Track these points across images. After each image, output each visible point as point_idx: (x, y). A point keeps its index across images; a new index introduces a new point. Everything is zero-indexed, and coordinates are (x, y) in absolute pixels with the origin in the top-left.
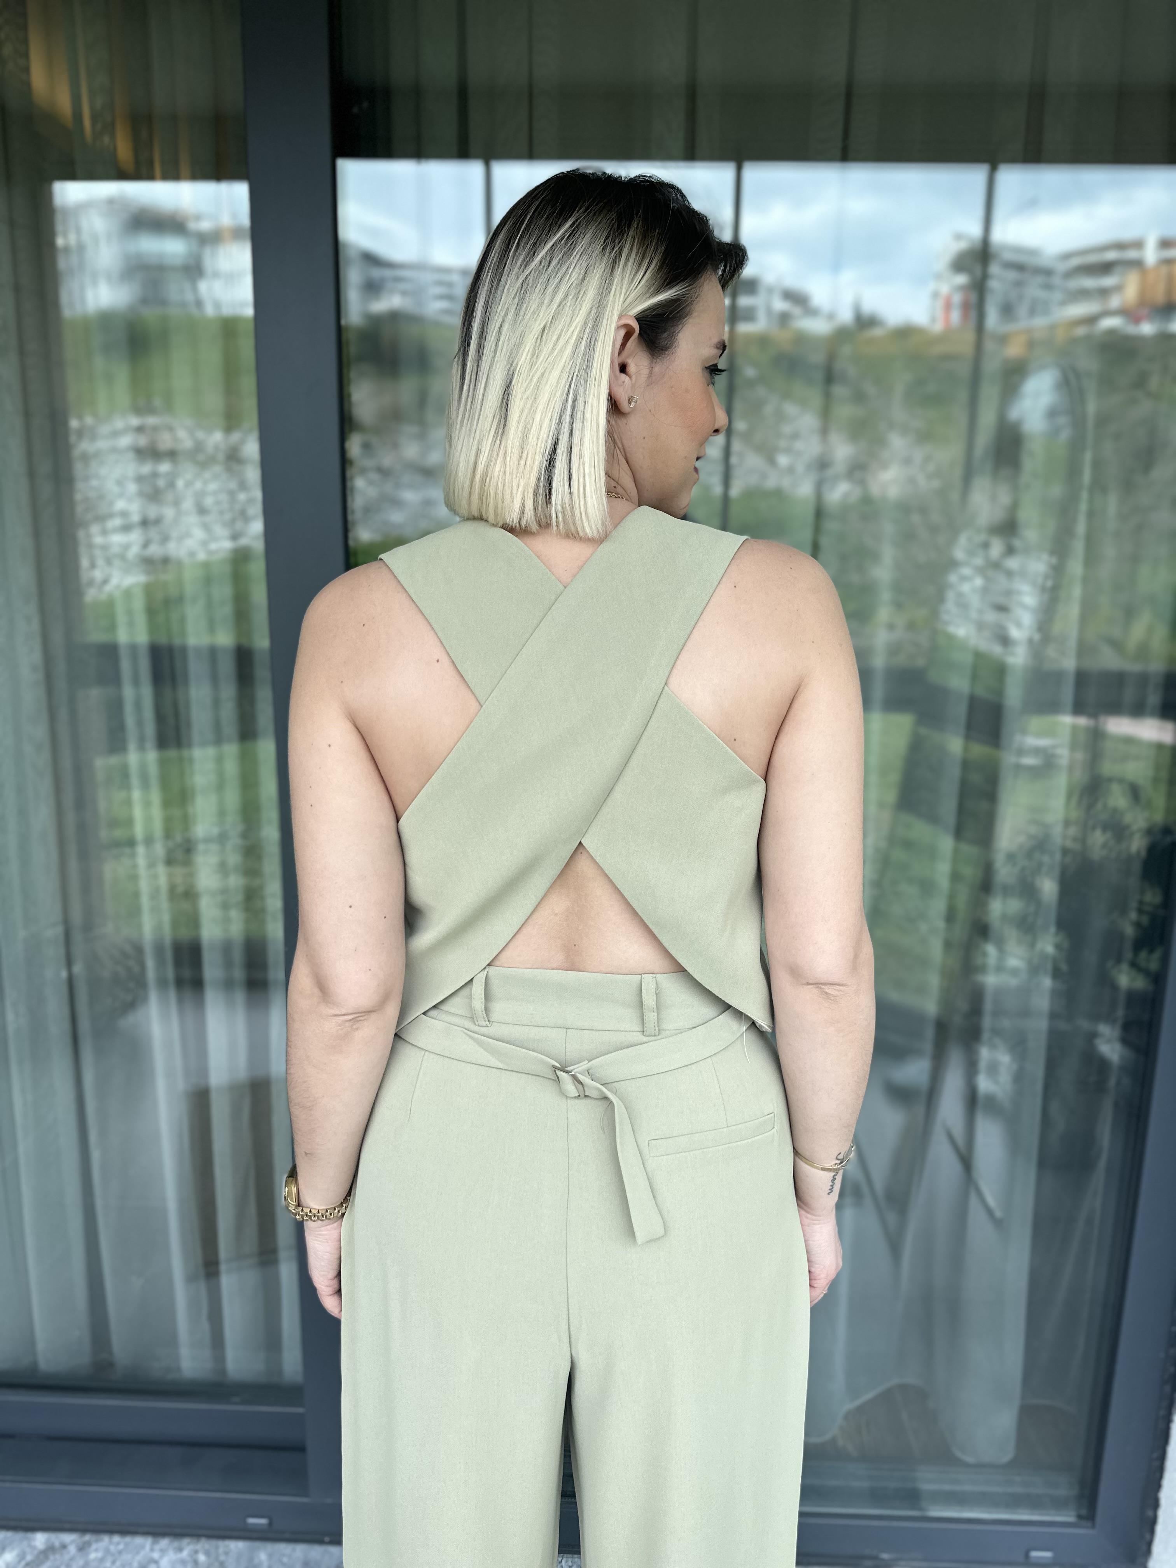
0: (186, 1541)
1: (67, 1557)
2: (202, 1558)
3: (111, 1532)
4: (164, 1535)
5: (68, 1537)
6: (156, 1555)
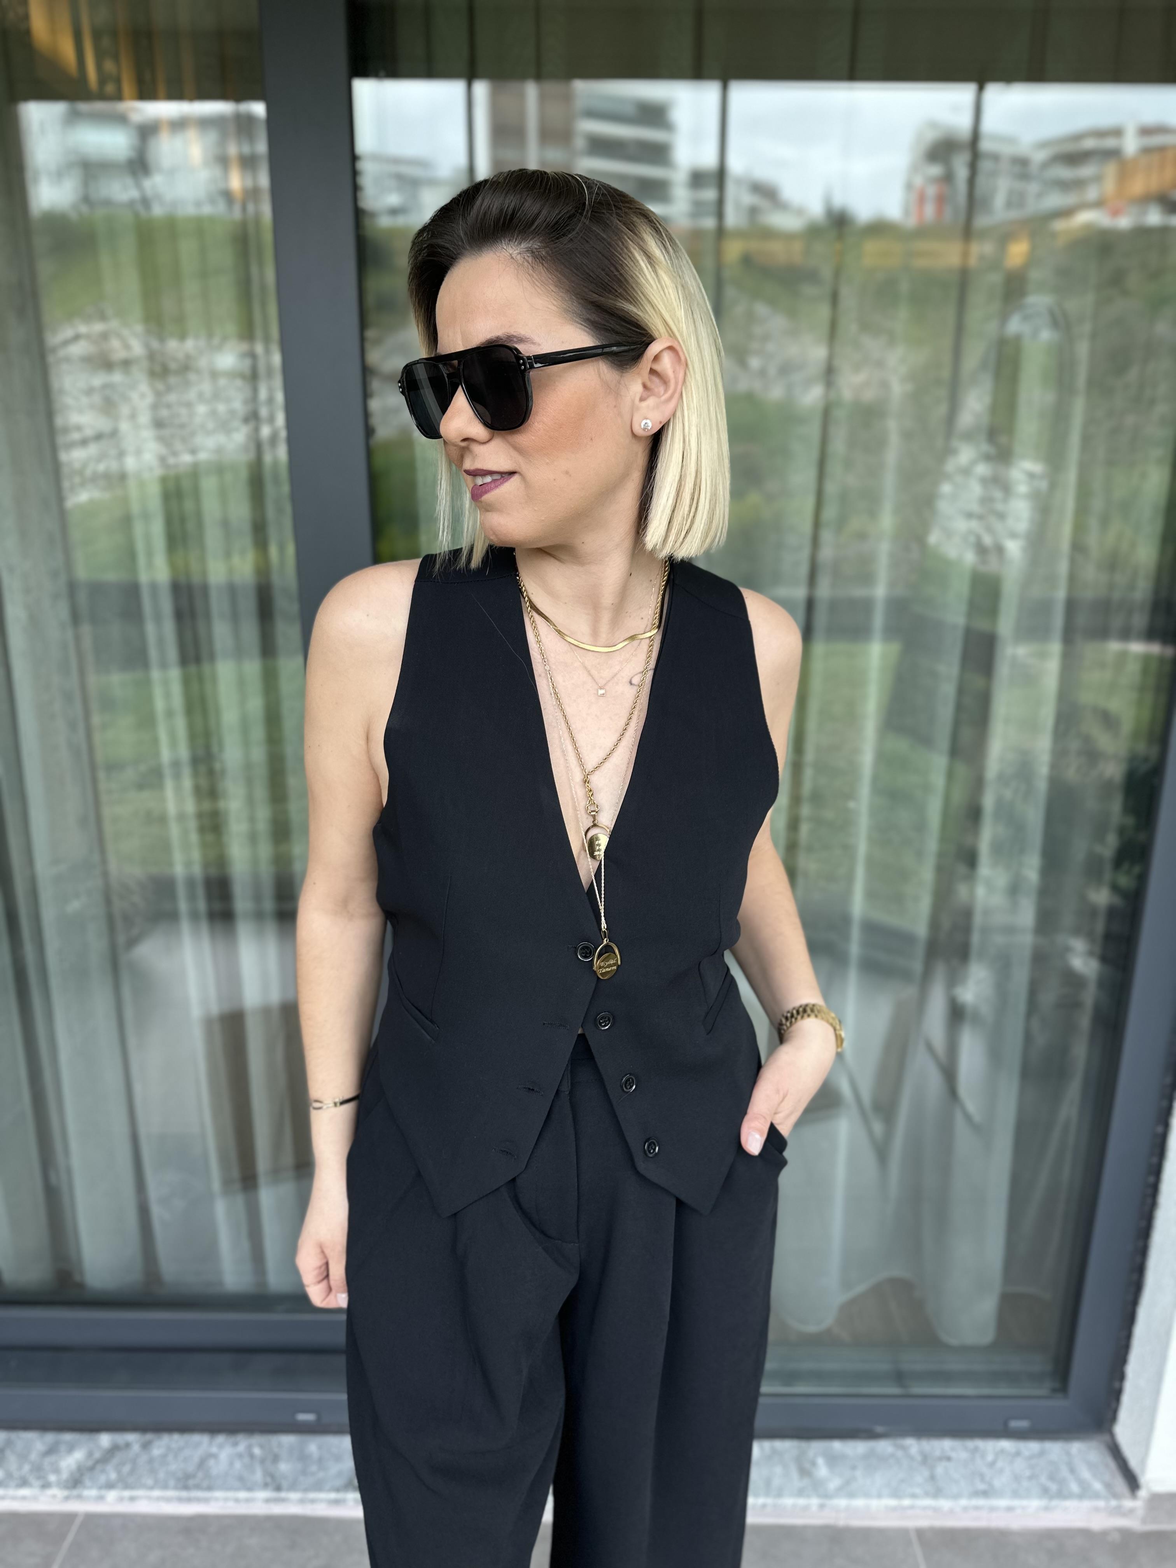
0: (241, 1437)
1: (132, 1453)
2: (257, 1451)
3: (170, 1431)
4: (219, 1432)
5: (132, 1437)
6: (214, 1450)
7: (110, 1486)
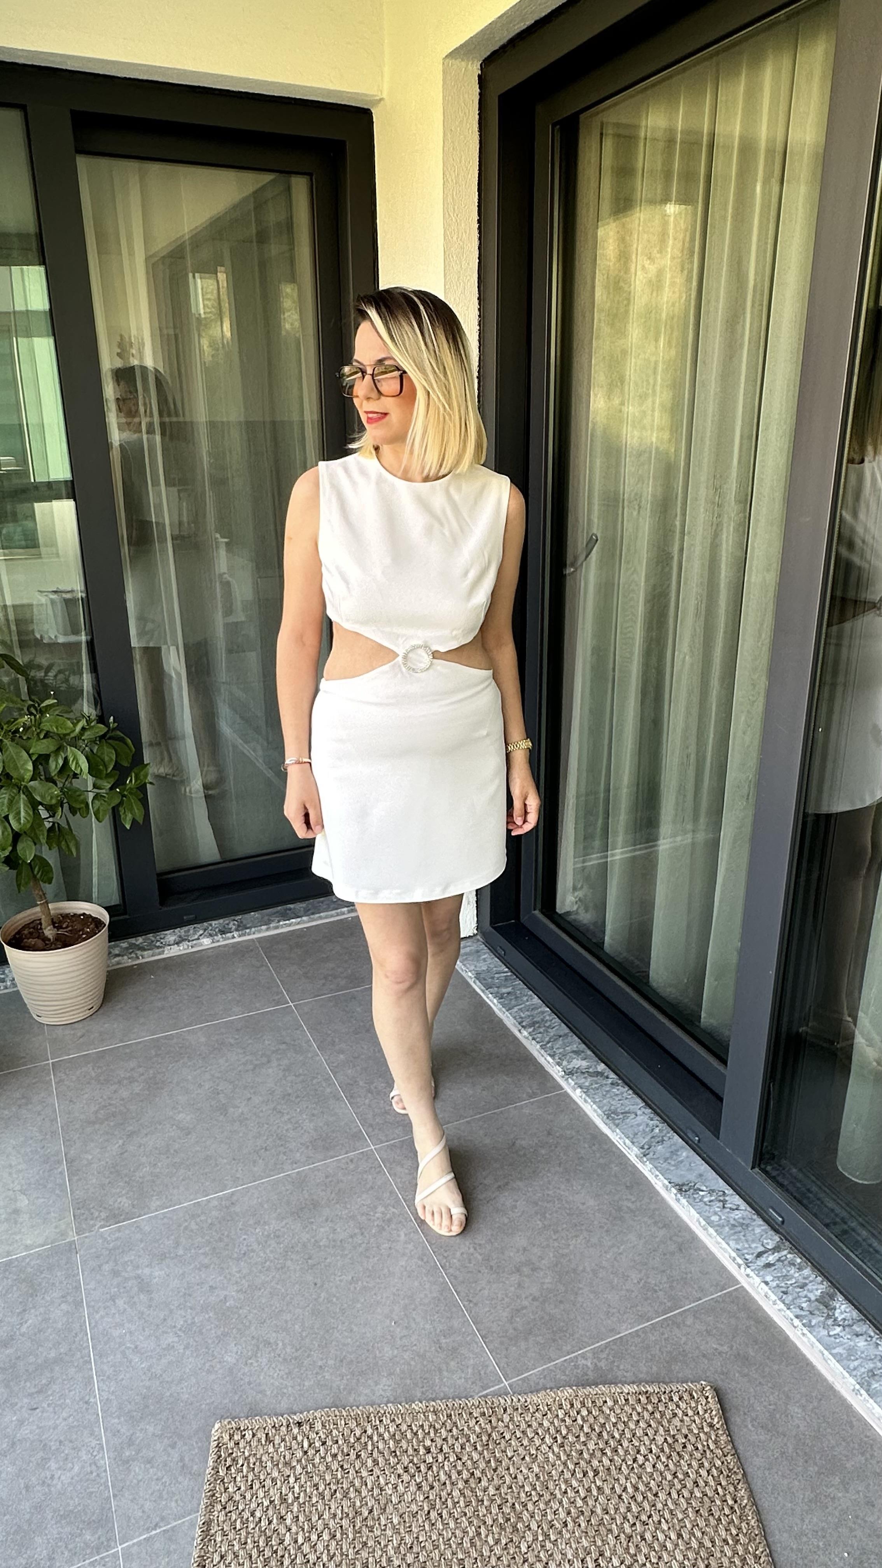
0: (658, 1119)
1: (604, 1082)
2: (657, 1130)
3: (631, 1088)
4: (651, 1108)
5: (612, 1075)
6: (639, 1112)
7: (582, 1086)
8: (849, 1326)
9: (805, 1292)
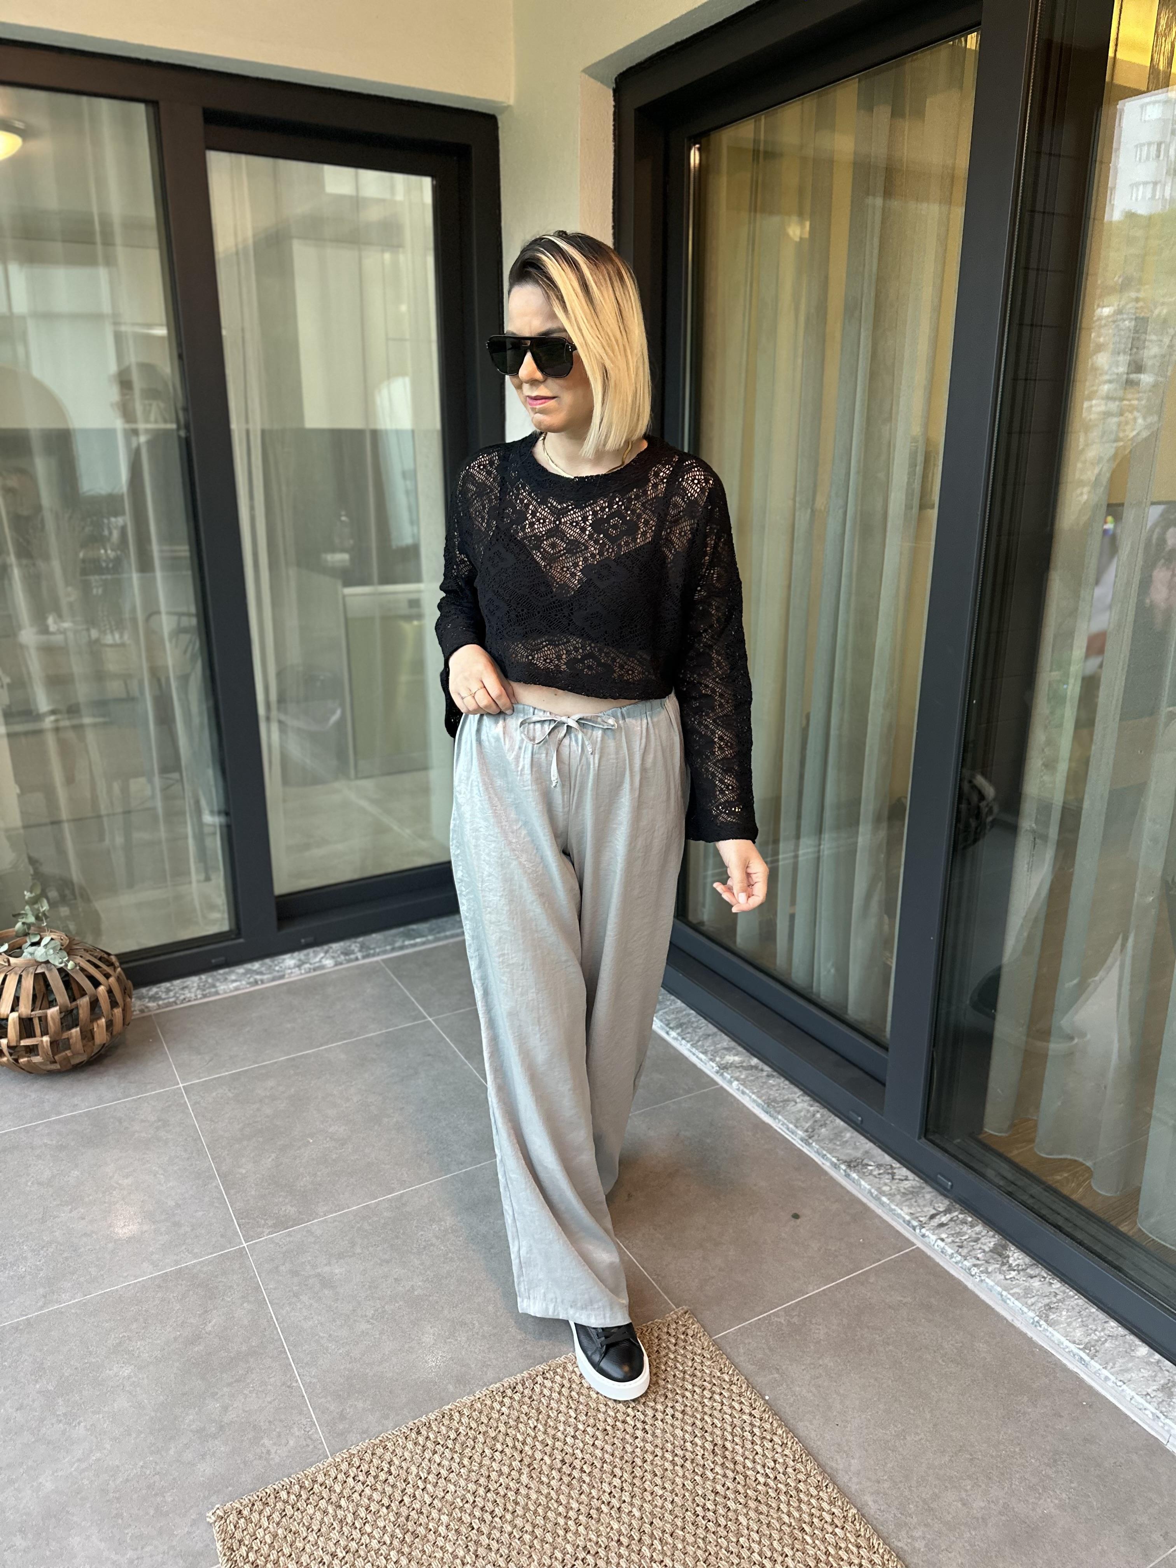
0: (817, 1104)
1: (760, 1075)
2: (818, 1115)
3: (787, 1079)
4: (809, 1095)
5: (767, 1068)
6: (798, 1100)
7: (737, 1079)
8: (1023, 1270)
9: (979, 1246)
